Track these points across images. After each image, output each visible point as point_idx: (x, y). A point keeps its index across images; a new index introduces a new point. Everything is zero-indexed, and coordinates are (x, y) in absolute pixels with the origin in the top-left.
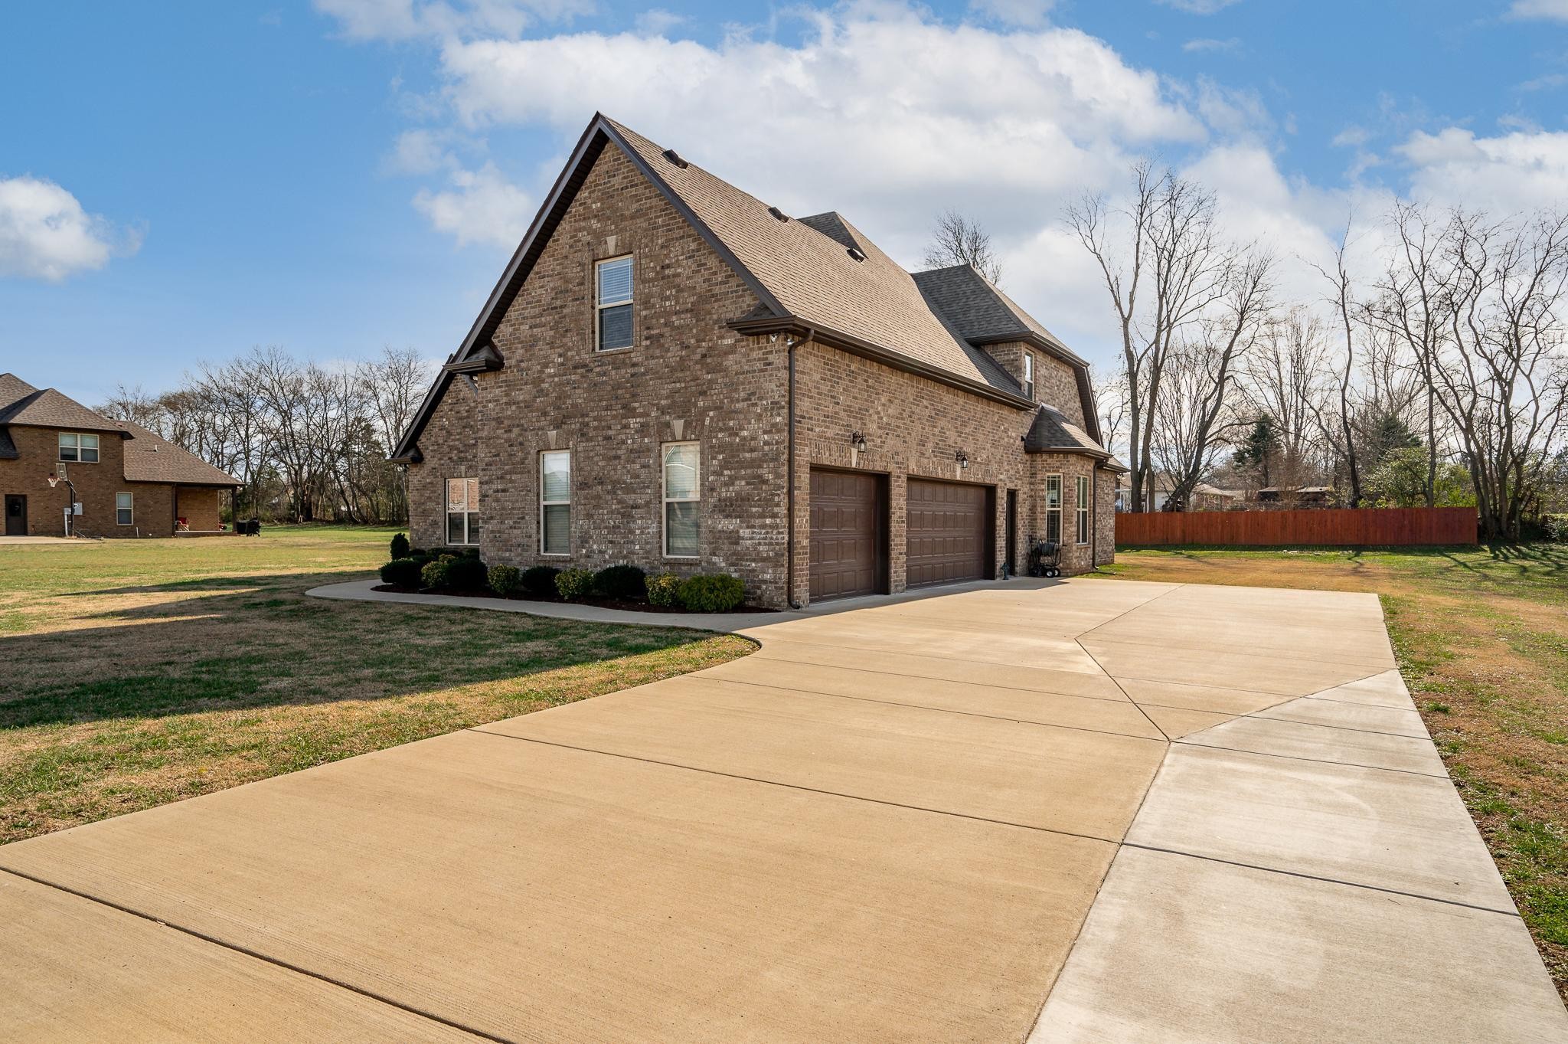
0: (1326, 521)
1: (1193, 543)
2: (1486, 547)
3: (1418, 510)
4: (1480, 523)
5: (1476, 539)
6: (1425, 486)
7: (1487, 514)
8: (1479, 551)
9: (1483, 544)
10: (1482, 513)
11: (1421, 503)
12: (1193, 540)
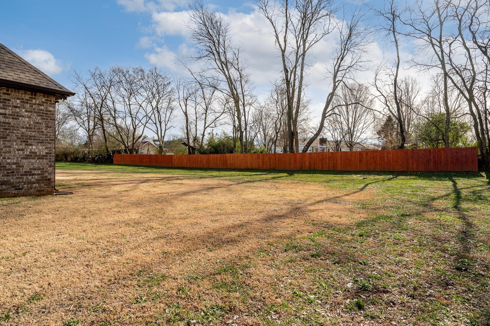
0: (384, 157)
1: (314, 170)
2: (483, 174)
3: (439, 150)
4: (480, 158)
5: (477, 168)
6: (443, 135)
7: (484, 152)
8: (479, 176)
9: (482, 172)
10: (481, 151)
11: (441, 146)
12: (314, 168)
